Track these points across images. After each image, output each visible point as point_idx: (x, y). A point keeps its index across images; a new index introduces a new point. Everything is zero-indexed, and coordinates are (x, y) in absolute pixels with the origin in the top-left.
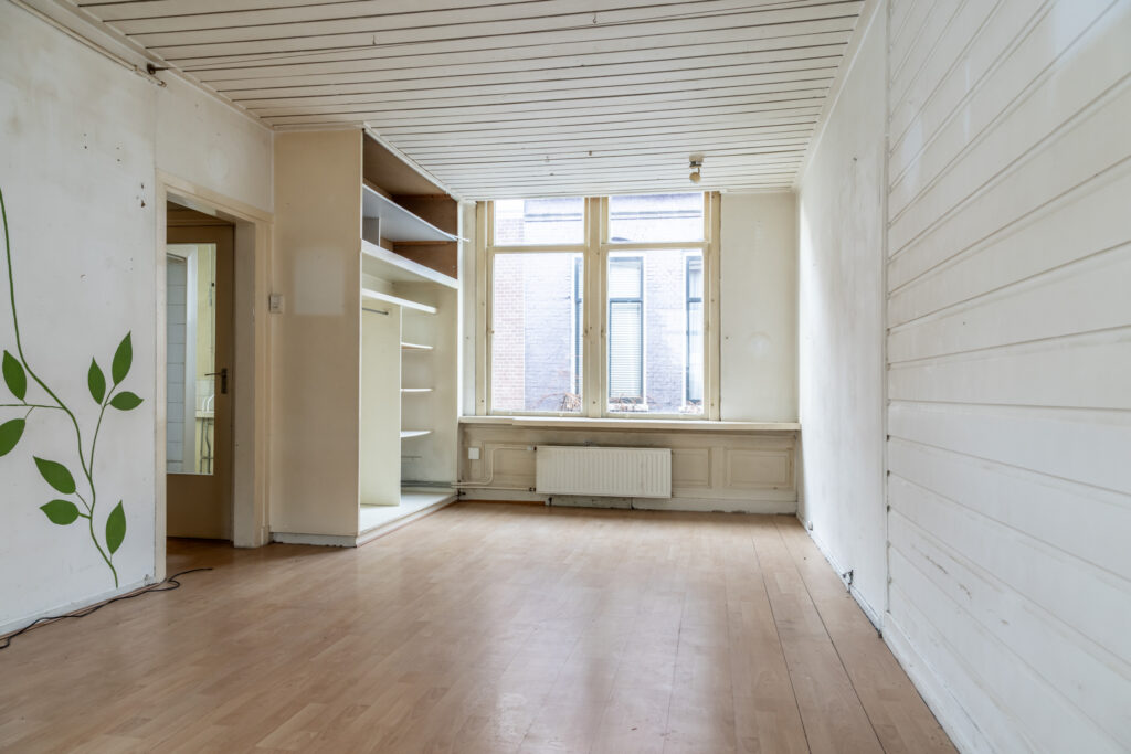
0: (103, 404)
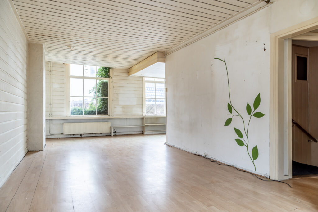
0: (251, 115)
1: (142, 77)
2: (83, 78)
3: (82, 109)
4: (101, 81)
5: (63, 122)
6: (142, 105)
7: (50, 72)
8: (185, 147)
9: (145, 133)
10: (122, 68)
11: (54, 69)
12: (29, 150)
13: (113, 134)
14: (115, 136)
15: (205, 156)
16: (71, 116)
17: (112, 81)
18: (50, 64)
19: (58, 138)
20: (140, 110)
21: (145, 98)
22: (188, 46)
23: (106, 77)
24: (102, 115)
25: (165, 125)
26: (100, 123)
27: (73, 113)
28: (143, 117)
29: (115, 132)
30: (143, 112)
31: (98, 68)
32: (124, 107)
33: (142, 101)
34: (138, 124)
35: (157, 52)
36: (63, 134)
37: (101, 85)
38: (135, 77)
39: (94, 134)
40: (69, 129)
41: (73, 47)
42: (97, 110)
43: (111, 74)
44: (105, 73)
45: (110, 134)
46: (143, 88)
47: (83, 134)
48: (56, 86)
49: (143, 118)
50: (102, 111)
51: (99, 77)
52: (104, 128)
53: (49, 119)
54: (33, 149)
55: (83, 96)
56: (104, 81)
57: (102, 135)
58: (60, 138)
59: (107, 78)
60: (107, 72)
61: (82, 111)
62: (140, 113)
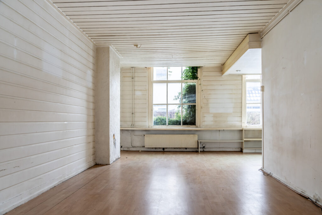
1: (241, 76)
2: (167, 82)
3: (165, 119)
4: (187, 85)
5: (144, 133)
6: (242, 112)
7: (133, 78)
8: (286, 179)
9: (244, 151)
10: (212, 65)
11: (136, 75)
12: (97, 163)
13: (200, 150)
14: (203, 152)
15: (315, 201)
16: (154, 126)
17: (200, 83)
18: (133, 69)
19: (139, 151)
20: (239, 119)
21: (246, 104)
22: (291, 13)
23: (193, 79)
24: (188, 126)
25: (261, 141)
26: (185, 135)
27: (156, 123)
28: (240, 129)
29: (204, 147)
30: (243, 122)
31: (184, 68)
32: (216, 116)
33: (242, 107)
34: (235, 138)
35: (248, 34)
36: (144, 146)
37: (187, 89)
38: (230, 75)
39: (179, 148)
40: (151, 141)
41: (140, 45)
42: (183, 120)
43: (199, 75)
44: (192, 73)
45: (197, 150)
46: (242, 89)
47: (166, 148)
48: (138, 93)
49: (241, 131)
50: (188, 121)
51: (185, 80)
52: (190, 141)
53: (131, 130)
54: (100, 163)
55: (166, 103)
56: (192, 84)
57: (187, 150)
58: (142, 151)
59: (195, 81)
60: (194, 72)
61: (165, 121)
62: (238, 124)
